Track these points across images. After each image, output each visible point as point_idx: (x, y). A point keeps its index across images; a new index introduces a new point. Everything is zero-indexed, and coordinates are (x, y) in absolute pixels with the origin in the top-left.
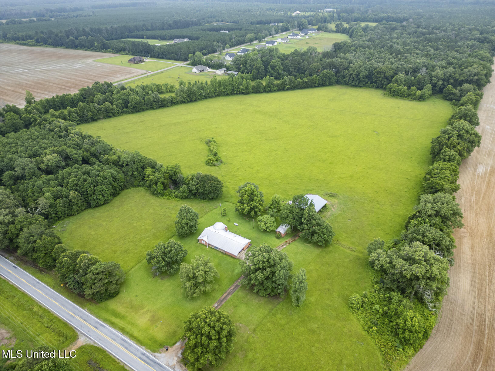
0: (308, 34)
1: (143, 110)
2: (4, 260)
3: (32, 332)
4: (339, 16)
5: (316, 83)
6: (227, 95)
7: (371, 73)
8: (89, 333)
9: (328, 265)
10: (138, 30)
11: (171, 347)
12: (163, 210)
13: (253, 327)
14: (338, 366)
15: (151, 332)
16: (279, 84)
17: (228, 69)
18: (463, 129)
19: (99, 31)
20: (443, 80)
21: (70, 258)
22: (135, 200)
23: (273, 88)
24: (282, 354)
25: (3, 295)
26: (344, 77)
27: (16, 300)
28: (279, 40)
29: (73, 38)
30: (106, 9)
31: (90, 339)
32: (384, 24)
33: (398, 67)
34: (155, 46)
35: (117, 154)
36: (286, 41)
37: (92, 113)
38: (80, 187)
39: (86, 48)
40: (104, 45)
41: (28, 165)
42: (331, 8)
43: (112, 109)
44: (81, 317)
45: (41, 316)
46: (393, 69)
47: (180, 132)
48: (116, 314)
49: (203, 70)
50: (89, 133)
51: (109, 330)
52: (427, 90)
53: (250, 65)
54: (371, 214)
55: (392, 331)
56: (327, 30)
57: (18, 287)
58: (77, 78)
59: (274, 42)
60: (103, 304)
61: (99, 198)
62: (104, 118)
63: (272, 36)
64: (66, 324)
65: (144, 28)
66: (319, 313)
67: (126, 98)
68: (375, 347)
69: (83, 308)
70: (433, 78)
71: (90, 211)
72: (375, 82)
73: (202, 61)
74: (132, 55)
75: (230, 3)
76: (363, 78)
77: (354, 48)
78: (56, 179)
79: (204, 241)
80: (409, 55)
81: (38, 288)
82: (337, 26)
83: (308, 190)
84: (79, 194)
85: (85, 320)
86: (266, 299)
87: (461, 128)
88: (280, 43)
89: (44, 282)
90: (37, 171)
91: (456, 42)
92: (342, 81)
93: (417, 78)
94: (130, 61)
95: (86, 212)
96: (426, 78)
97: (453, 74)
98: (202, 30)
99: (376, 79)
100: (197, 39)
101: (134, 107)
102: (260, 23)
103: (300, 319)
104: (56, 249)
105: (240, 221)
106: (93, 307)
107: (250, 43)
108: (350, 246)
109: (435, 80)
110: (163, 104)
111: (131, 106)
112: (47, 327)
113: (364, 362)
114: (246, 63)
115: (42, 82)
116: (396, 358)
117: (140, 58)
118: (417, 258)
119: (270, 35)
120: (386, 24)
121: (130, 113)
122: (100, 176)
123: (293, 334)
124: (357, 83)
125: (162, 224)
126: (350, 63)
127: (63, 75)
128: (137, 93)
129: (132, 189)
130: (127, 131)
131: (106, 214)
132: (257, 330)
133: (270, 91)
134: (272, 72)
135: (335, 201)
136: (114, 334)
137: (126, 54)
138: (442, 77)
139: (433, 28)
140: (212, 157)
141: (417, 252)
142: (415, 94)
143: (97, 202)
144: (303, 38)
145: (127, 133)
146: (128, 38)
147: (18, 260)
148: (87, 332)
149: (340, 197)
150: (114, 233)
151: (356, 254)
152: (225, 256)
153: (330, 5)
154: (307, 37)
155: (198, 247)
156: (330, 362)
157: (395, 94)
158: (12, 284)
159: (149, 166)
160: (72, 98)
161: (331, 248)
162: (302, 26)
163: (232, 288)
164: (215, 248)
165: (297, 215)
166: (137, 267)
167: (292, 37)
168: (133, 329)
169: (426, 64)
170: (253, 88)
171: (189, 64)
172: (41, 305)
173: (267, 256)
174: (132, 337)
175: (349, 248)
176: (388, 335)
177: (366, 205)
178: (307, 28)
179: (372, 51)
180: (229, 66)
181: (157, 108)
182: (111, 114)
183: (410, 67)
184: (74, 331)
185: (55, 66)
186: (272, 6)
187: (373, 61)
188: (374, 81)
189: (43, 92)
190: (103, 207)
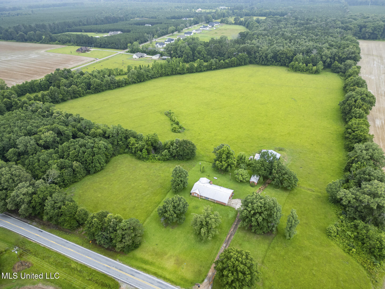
0: (215, 26)
1: (103, 91)
2: (28, 226)
3: (77, 286)
4: (233, 12)
5: (235, 64)
6: (168, 75)
7: (276, 54)
8: (128, 280)
9: (299, 204)
10: (76, 25)
11: (201, 284)
12: (152, 171)
13: (261, 260)
14: (337, 283)
15: (180, 273)
16: (207, 66)
17: (162, 55)
18: (363, 94)
19: (44, 27)
20: (330, 58)
21: (98, 218)
22: (126, 165)
23: (203, 69)
24: (291, 278)
25: (39, 256)
26: (255, 58)
27: (51, 260)
28: (194, 31)
29: (22, 33)
30: (41, 9)
31: (131, 285)
32: (271, 17)
33: (295, 50)
34: (96, 38)
35: (102, 128)
36: (199, 32)
37: (63, 95)
38: (80, 158)
39: (36, 41)
40: (51, 38)
41: (29, 142)
42: (224, 6)
43: (78, 91)
44: (116, 268)
45: (80, 271)
46: (292, 51)
47: (141, 107)
48: (146, 262)
49: (142, 57)
50: (69, 112)
51: (144, 276)
52: (320, 65)
53: (181, 51)
54: (314, 161)
55: (366, 251)
56: (227, 23)
57: (50, 248)
58: (36, 66)
59: (191, 33)
60: (131, 254)
61: (97, 165)
62: (72, 98)
63: (187, 28)
64: (105, 276)
65: (81, 24)
66: (306, 242)
67: (88, 81)
68: (358, 264)
69: (115, 260)
70: (323, 57)
71: (89, 177)
72: (280, 61)
73: (140, 49)
74: (77, 45)
75: (144, 3)
76: (270, 59)
77: (256, 36)
78: (57, 152)
79: (196, 193)
80: (299, 40)
81: (68, 247)
82: (235, 20)
83: (260, 147)
84: (80, 164)
85: (120, 270)
86: (262, 236)
87: (362, 92)
88: (195, 34)
89: (72, 242)
90: (37, 147)
91: (328, 30)
92: (254, 62)
93: (311, 57)
94: (78, 50)
95: (86, 178)
96: (318, 57)
97: (337, 53)
98: (129, 24)
99: (280, 59)
100: (129, 31)
101: (96, 89)
102: (174, 18)
103: (294, 250)
104: (79, 212)
105: (218, 175)
106: (124, 258)
107: (172, 34)
108: (309, 187)
109: (324, 58)
110: (119, 85)
111: (93, 88)
112: (89, 280)
113: (355, 277)
114: (176, 50)
115: (6, 71)
116: (377, 271)
117: (86, 48)
118: (380, 193)
119: (187, 27)
120: (272, 18)
121: (92, 94)
122: (95, 148)
123: (294, 261)
124: (266, 63)
125: (155, 183)
126: (258, 47)
127: (22, 64)
128: (96, 77)
129: (119, 156)
130: (96, 108)
131: (105, 178)
132: (265, 261)
133: (201, 71)
134: (198, 56)
135: (284, 153)
136: (150, 279)
137: (71, 45)
138: (330, 56)
139: (307, 20)
140: (175, 126)
141: (378, 188)
142: (312, 70)
143: (95, 169)
144: (211, 29)
145: (96, 110)
146: (68, 32)
147: (41, 225)
148: (126, 279)
149: (287, 150)
150: (118, 194)
151: (315, 193)
152: (216, 204)
153: (222, 4)
154: (215, 28)
155: (192, 199)
156: (330, 280)
157: (296, 70)
158: (43, 246)
159: (131, 136)
160: (40, 83)
161: (295, 191)
162: (208, 20)
163: (232, 230)
164: (207, 199)
165: (267, 167)
166: (148, 220)
167: (203, 29)
168: (164, 273)
169: (315, 46)
170: (188, 69)
171: (128, 52)
172: (77, 262)
173: (263, 202)
174: (165, 279)
175: (309, 189)
176: (364, 254)
177: (308, 155)
178: (212, 21)
179: (270, 38)
180: (162, 52)
181: (114, 89)
182: (77, 95)
183: (304, 49)
184: (115, 280)
185: (12, 56)
186: (179, 5)
187: (275, 45)
188: (278, 60)
189: (9, 79)
190: (99, 173)
